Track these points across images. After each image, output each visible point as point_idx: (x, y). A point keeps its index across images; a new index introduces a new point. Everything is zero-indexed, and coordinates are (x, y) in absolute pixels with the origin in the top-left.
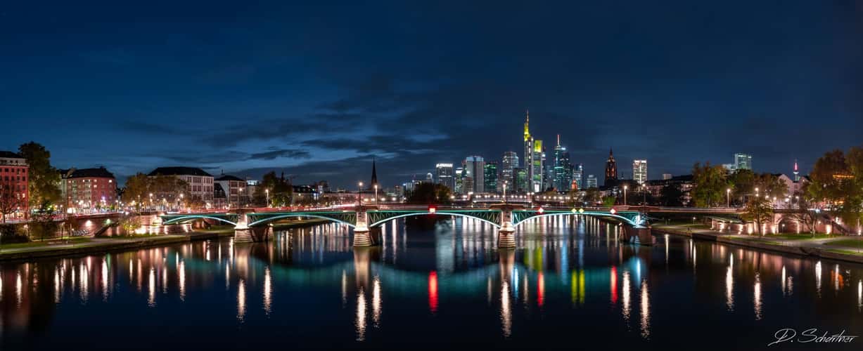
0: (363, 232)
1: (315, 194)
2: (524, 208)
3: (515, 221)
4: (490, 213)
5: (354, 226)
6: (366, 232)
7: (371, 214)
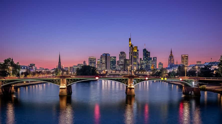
0: (64, 88)
1: (31, 70)
2: (139, 77)
3: (135, 83)
4: (123, 79)
5: (59, 86)
6: (65, 88)
7: (68, 80)
